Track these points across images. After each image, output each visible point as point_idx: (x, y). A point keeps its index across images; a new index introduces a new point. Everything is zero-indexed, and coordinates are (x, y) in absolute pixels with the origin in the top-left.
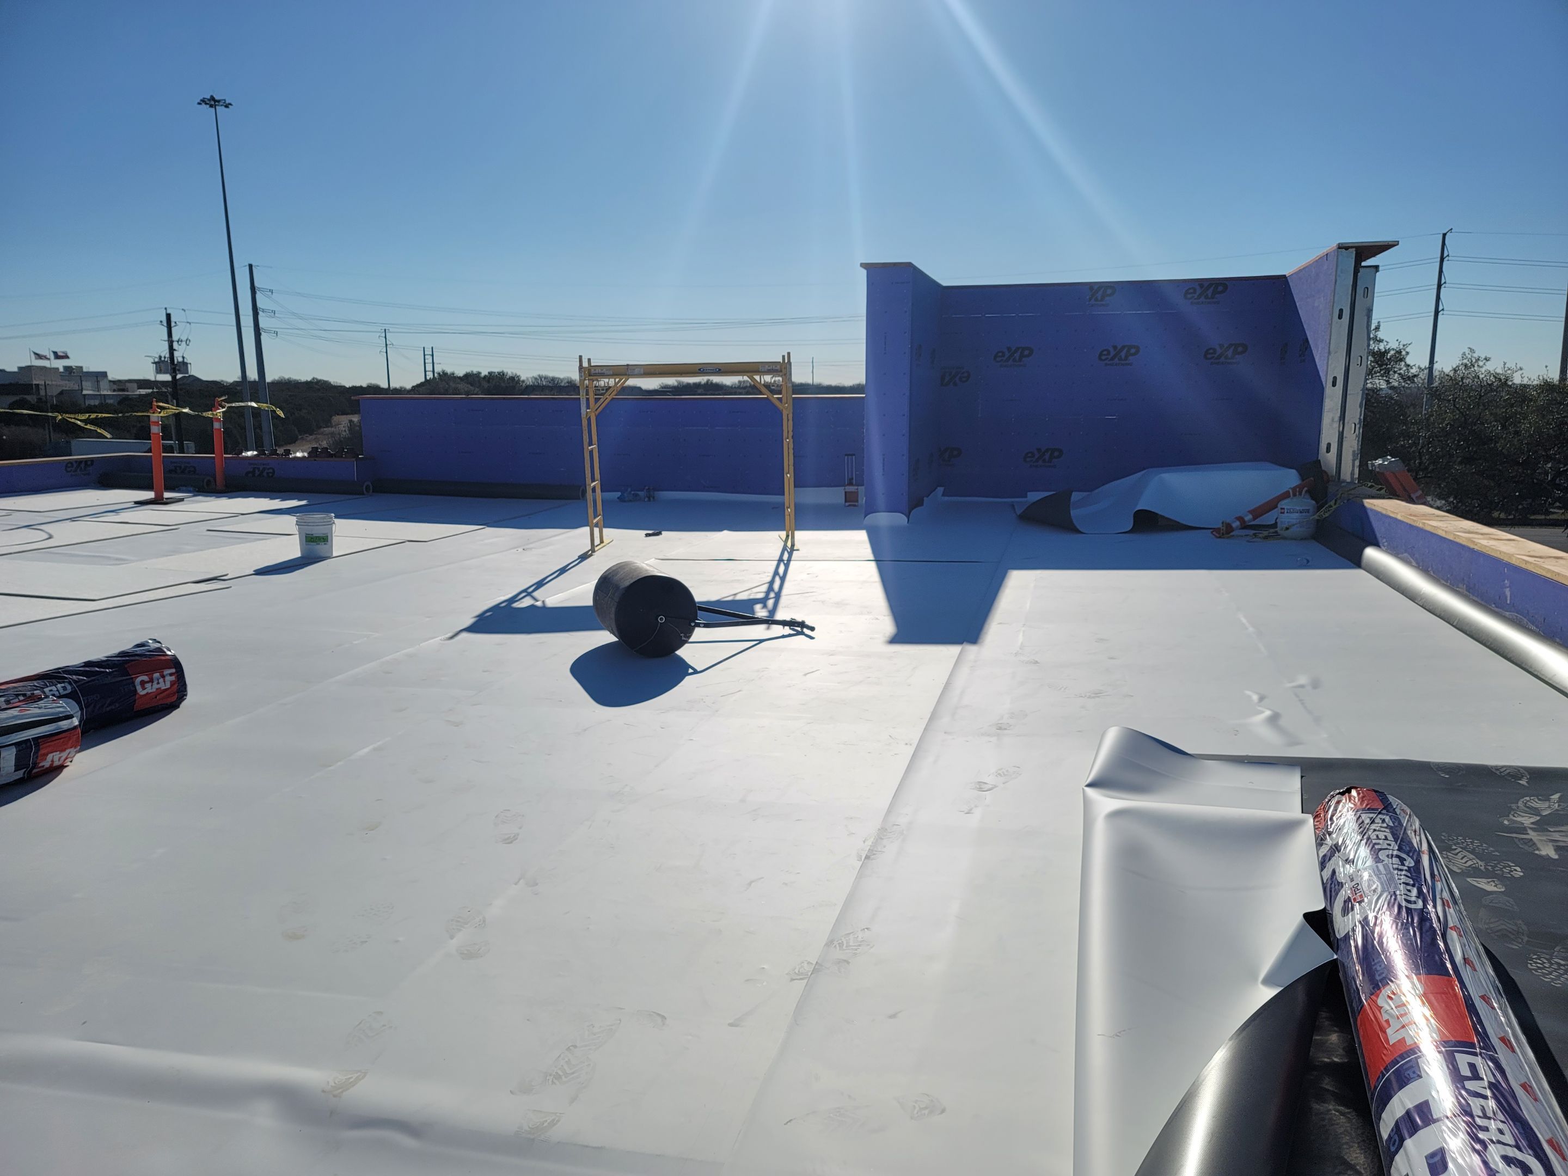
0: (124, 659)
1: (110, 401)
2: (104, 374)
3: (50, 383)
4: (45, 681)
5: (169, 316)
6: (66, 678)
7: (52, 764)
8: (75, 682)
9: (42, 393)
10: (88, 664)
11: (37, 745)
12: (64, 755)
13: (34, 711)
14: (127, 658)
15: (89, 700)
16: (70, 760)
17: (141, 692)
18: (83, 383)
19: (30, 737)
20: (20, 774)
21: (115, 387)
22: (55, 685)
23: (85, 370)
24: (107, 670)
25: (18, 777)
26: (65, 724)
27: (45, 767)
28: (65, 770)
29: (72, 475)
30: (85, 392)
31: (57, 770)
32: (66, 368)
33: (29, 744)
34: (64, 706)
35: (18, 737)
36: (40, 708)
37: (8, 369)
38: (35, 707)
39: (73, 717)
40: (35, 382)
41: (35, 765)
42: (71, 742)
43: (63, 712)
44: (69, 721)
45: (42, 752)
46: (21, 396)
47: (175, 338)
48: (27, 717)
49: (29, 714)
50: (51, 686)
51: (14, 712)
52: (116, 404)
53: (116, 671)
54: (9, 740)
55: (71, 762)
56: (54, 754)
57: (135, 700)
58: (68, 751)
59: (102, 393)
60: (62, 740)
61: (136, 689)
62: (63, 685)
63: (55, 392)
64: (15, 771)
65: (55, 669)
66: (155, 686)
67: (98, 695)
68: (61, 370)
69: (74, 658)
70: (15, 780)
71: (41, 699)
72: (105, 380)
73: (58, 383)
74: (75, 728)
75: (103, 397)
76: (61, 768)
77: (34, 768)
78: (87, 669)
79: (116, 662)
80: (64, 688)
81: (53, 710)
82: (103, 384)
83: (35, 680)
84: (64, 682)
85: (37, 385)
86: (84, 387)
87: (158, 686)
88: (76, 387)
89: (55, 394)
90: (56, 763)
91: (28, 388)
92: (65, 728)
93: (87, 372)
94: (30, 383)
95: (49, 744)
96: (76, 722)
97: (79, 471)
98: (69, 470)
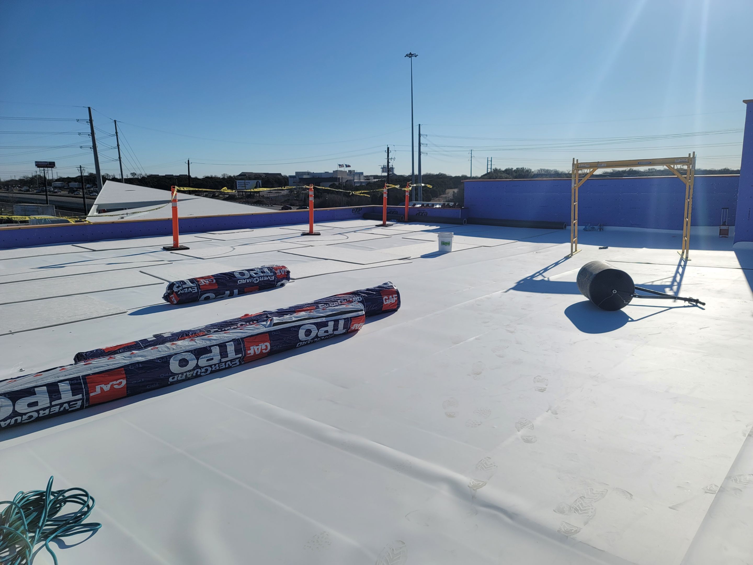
0: (380, 289)
1: (363, 184)
2: (362, 173)
3: (344, 177)
4: (353, 295)
5: (388, 148)
6: (360, 295)
7: (355, 329)
8: (364, 297)
9: (341, 181)
10: (368, 290)
11: (351, 320)
12: (359, 325)
13: (350, 307)
14: (381, 289)
15: (368, 304)
16: (360, 327)
17: (385, 303)
18: (355, 177)
19: (349, 317)
20: (344, 331)
21: (366, 178)
22: (357, 297)
23: (356, 172)
24: (374, 293)
25: (343, 332)
26: (360, 313)
27: (353, 329)
28: (359, 331)
29: (354, 214)
30: (355, 181)
31: (356, 331)
32: (349, 171)
33: (348, 319)
34: (361, 306)
35: (346, 316)
36: (352, 306)
37: (330, 172)
38: (351, 305)
39: (363, 311)
40: (338, 177)
41: (350, 327)
42: (362, 320)
43: (359, 308)
44: (362, 312)
45: (352, 323)
46: (333, 182)
47: (390, 157)
48: (348, 308)
49: (349, 308)
50: (355, 297)
51: (344, 306)
52: (365, 185)
53: (377, 293)
54: (342, 317)
55: (361, 328)
56: (356, 324)
57: (383, 306)
58: (360, 324)
59: (361, 181)
60: (359, 319)
61: (383, 302)
62: (359, 297)
63: (344, 181)
64: (343, 329)
65: (357, 291)
66: (390, 301)
67: (371, 303)
68: (348, 172)
69: (363, 287)
70: (343, 333)
71: (352, 302)
72: (362, 176)
73: (346, 177)
74: (363, 315)
75: (361, 182)
76: (357, 330)
77: (349, 329)
78: (367, 292)
79: (377, 290)
80: (360, 299)
81: (357, 307)
82: (362, 177)
83: (350, 294)
84: (360, 296)
85: (339, 178)
86: (355, 179)
87: (391, 301)
88: (352, 179)
89: (345, 181)
90: (356, 328)
91: (336, 179)
92: (361, 314)
93: (356, 173)
94: (336, 177)
95: (354, 320)
96: (364, 312)
97: (356, 212)
98: (353, 212)
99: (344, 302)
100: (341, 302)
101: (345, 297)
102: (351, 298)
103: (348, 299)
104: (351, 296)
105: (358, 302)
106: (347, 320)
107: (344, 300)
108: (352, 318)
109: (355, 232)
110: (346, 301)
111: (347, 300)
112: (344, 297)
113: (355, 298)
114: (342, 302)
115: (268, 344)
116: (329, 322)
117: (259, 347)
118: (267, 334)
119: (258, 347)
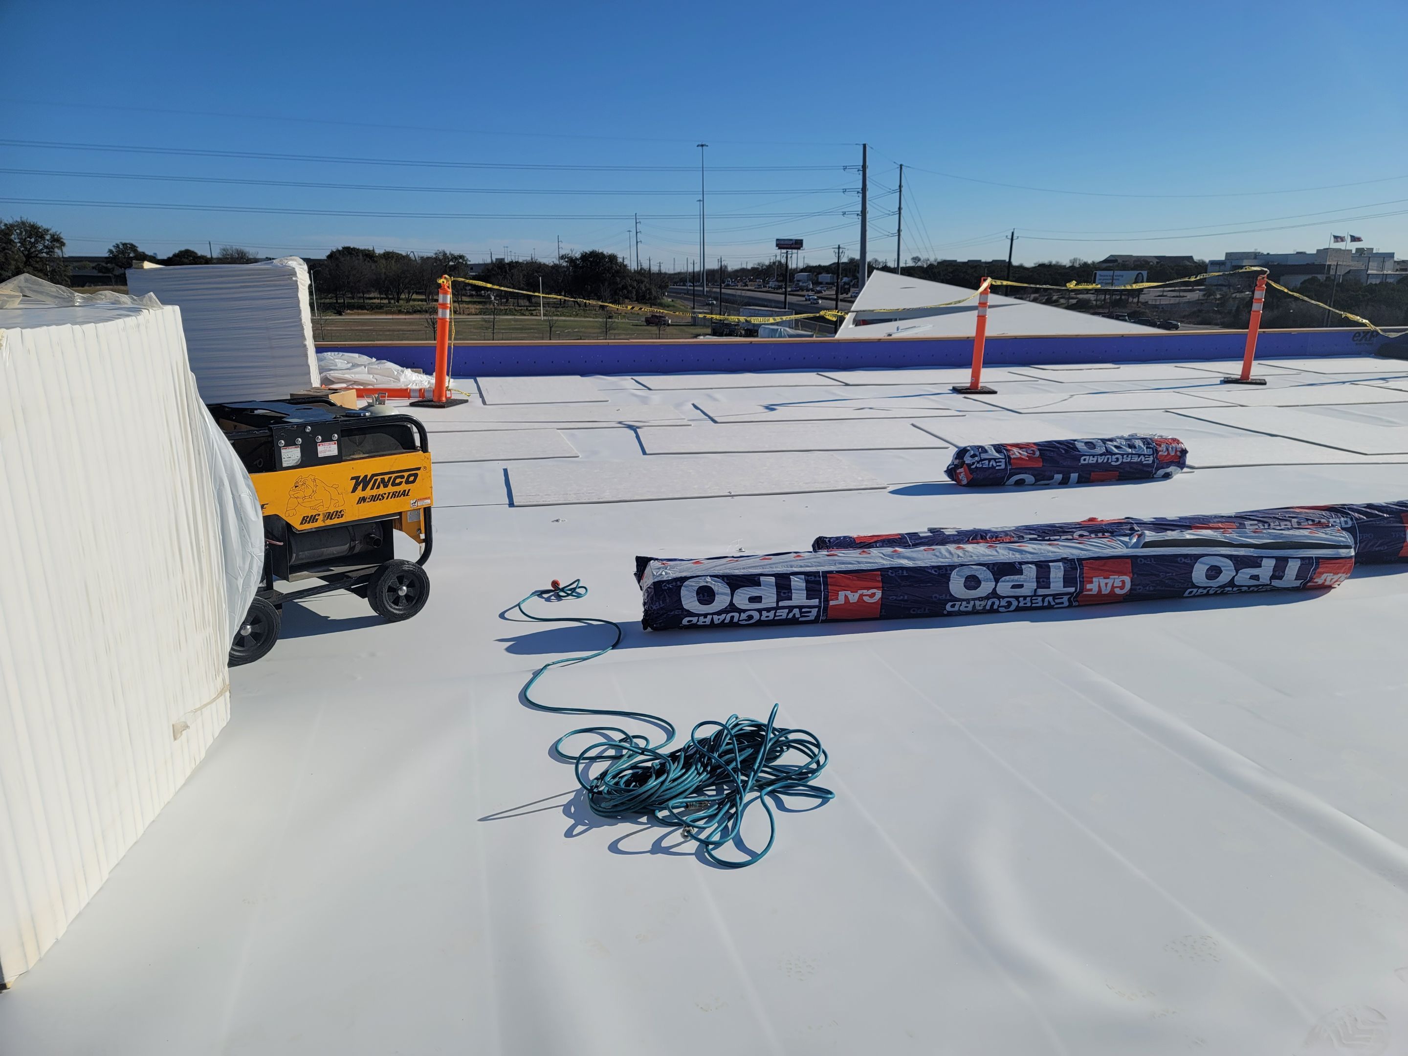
0: (1401, 508)
1: (1389, 280)
2: (1391, 255)
3: (1341, 263)
4: (1332, 513)
6: (1350, 514)
7: (1324, 583)
8: (1356, 519)
9: (1332, 272)
10: (1370, 506)
11: (1318, 563)
12: (1336, 577)
13: (1321, 535)
14: (1404, 509)
15: (1364, 537)
16: (1338, 583)
18: (1370, 263)
19: (1314, 556)
20: (1298, 583)
21: (1398, 267)
22: (1340, 518)
23: (1374, 251)
24: (1385, 515)
25: (1295, 585)
26: (1343, 552)
27: (1319, 583)
28: (1333, 590)
29: (1357, 344)
30: (1369, 272)
31: (1326, 588)
32: (1358, 250)
33: (1311, 561)
34: (1346, 538)
35: (1305, 553)
36: (1326, 534)
37: (1308, 252)
38: (1323, 532)
39: (1351, 548)
40: (1328, 263)
41: (1311, 579)
42: (1344, 568)
43: (1343, 542)
44: (1348, 550)
45: (1319, 570)
46: (1313, 275)
48: (1315, 538)
49: (1317, 537)
50: (1335, 518)
51: (1305, 532)
52: (1395, 283)
53: (1391, 517)
54: (1297, 553)
55: (1339, 585)
56: (1328, 574)
57: (1402, 547)
58: (1340, 575)
59: (1385, 272)
60: (1337, 565)
61: (1406, 537)
62: (1346, 519)
63: (1341, 272)
64: (1296, 579)
65: (1341, 505)
67: (1373, 535)
68: (1354, 251)
69: (1359, 499)
70: (1293, 587)
71: (1328, 526)
72: (1392, 261)
73: (1348, 264)
74: (1351, 557)
75: (1385, 276)
76: (1329, 588)
77: (1309, 581)
78: (1368, 510)
79: (1394, 510)
80: (1346, 522)
81: (1337, 538)
82: (1389, 264)
83: (1324, 510)
84: (1347, 517)
85: (1329, 266)
86: (1370, 267)
88: (1363, 267)
89: (1343, 273)
90: (1327, 583)
91: (1321, 268)
92: (1343, 555)
93: (1377, 253)
94: (1322, 263)
95: (1326, 565)
96: (1352, 553)
97: (1364, 340)
98: (1355, 339)
99: (1306, 523)
100: (1299, 523)
101: (1311, 515)
102: (1324, 519)
103: (1317, 520)
104: (1326, 513)
105: (1343, 529)
106: (1307, 561)
107: (1307, 520)
108: (1320, 561)
109: (1352, 382)
110: (1310, 523)
111: (1313, 521)
112: (1307, 513)
113: (1334, 520)
114: (1302, 524)
115: (1127, 579)
116: (1264, 559)
117: (1110, 582)
118: (1129, 561)
119: (1106, 581)
